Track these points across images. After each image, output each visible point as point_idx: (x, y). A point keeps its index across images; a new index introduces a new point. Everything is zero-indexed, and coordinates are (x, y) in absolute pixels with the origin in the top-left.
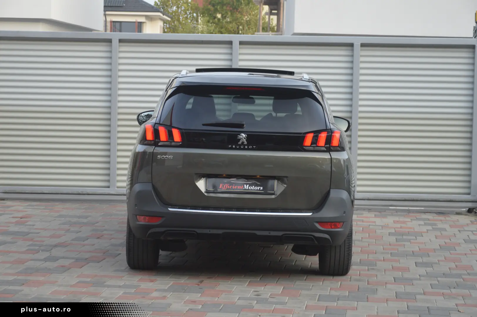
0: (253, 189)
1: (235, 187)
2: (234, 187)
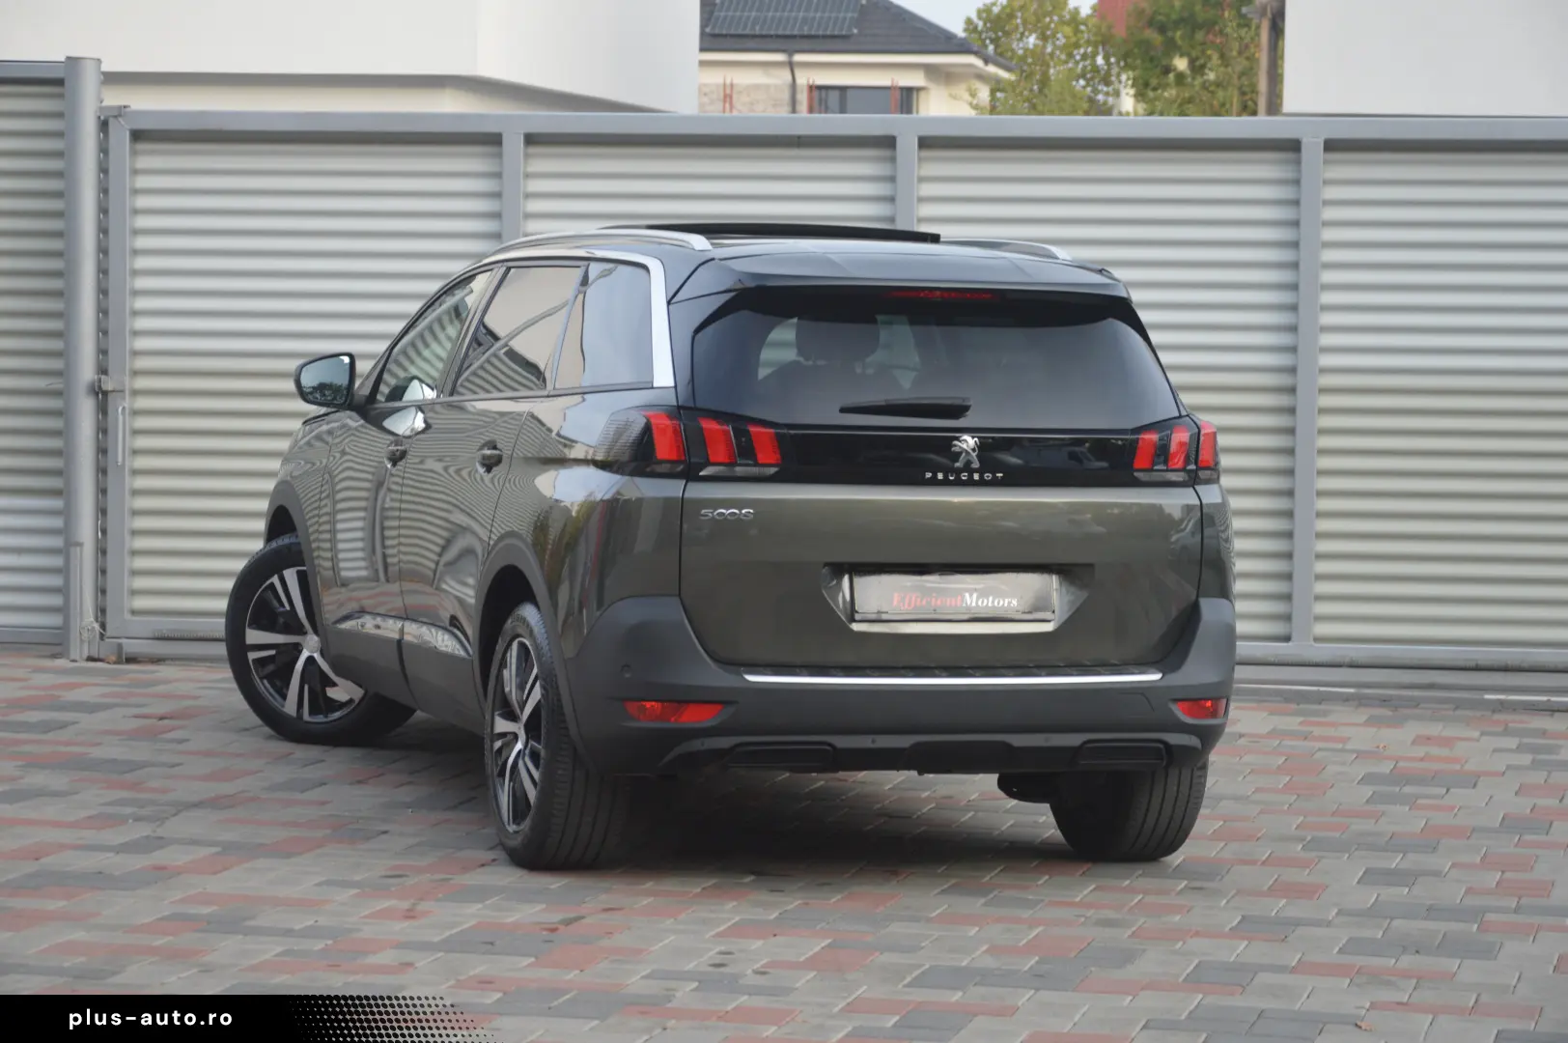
0: (990, 605)
1: (936, 600)
2: (933, 600)
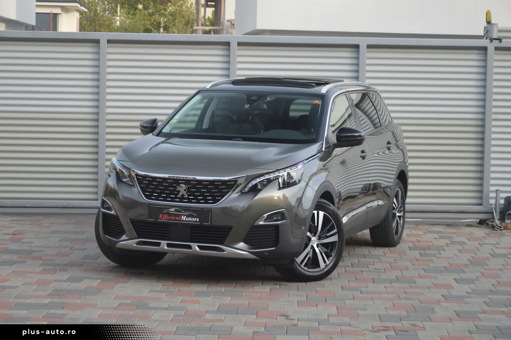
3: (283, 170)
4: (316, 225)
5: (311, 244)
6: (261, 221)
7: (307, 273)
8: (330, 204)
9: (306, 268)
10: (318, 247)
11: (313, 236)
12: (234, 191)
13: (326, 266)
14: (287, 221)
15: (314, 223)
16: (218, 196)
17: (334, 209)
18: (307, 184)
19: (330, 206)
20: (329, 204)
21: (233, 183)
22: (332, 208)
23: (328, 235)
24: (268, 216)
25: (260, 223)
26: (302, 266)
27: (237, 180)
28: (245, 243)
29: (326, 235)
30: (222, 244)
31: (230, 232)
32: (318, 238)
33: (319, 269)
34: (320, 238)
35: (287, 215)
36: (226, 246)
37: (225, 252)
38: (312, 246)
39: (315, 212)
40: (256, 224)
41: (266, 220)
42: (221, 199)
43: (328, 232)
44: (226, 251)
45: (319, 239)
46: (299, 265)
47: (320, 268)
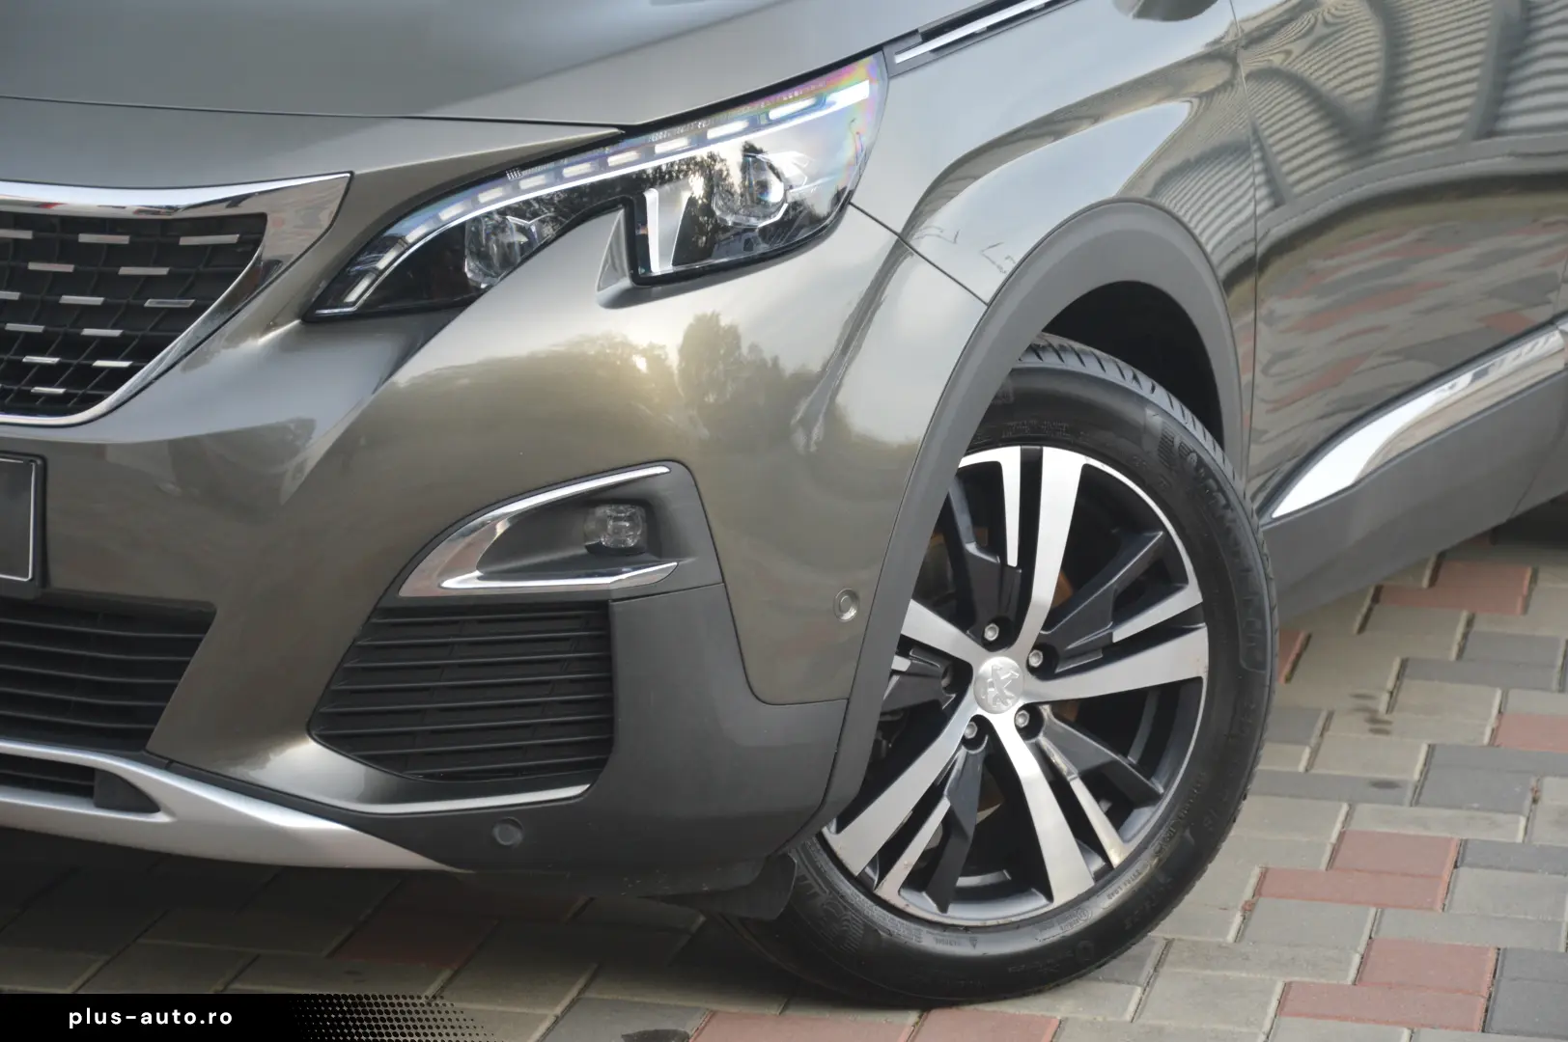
3: (680, 129)
4: (1012, 559)
5: (969, 709)
6: (452, 570)
7: (929, 942)
8: (1145, 386)
9: (922, 905)
10: (1028, 732)
11: (992, 647)
12: (232, 306)
13: (1106, 875)
14: (688, 561)
15: (1000, 548)
16: (109, 349)
17: (1173, 429)
18: (902, 246)
19: (1143, 401)
20: (1133, 386)
21: (233, 238)
22: (1155, 420)
23: (1122, 633)
24: (521, 520)
25: (453, 583)
26: (890, 888)
27: (261, 218)
28: (330, 741)
29: (1101, 633)
30: (132, 744)
31: (191, 647)
32: (1035, 662)
33: (1043, 901)
34: (1050, 662)
35: (682, 512)
36: (169, 765)
37: (160, 818)
38: (982, 725)
39: (1009, 459)
40: (415, 587)
41: (499, 556)
42: (126, 374)
43: (1122, 614)
44: (169, 812)
45: (1044, 672)
46: (862, 883)
47: (1050, 897)
